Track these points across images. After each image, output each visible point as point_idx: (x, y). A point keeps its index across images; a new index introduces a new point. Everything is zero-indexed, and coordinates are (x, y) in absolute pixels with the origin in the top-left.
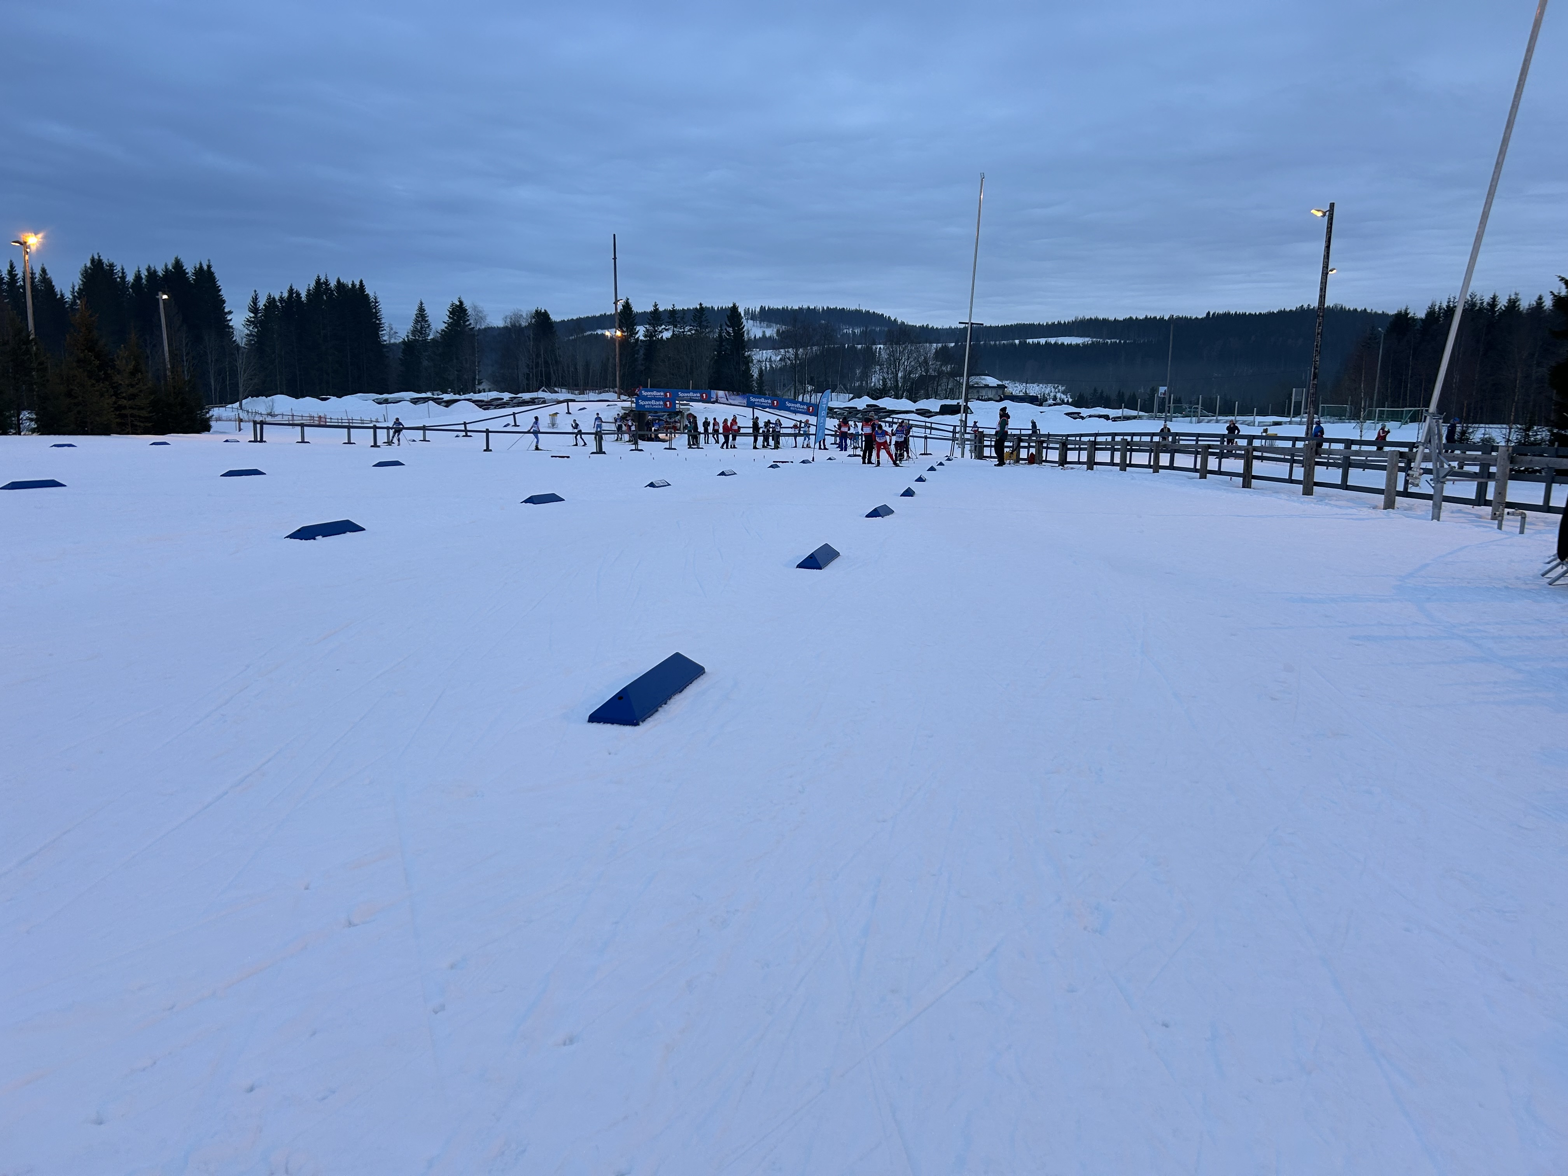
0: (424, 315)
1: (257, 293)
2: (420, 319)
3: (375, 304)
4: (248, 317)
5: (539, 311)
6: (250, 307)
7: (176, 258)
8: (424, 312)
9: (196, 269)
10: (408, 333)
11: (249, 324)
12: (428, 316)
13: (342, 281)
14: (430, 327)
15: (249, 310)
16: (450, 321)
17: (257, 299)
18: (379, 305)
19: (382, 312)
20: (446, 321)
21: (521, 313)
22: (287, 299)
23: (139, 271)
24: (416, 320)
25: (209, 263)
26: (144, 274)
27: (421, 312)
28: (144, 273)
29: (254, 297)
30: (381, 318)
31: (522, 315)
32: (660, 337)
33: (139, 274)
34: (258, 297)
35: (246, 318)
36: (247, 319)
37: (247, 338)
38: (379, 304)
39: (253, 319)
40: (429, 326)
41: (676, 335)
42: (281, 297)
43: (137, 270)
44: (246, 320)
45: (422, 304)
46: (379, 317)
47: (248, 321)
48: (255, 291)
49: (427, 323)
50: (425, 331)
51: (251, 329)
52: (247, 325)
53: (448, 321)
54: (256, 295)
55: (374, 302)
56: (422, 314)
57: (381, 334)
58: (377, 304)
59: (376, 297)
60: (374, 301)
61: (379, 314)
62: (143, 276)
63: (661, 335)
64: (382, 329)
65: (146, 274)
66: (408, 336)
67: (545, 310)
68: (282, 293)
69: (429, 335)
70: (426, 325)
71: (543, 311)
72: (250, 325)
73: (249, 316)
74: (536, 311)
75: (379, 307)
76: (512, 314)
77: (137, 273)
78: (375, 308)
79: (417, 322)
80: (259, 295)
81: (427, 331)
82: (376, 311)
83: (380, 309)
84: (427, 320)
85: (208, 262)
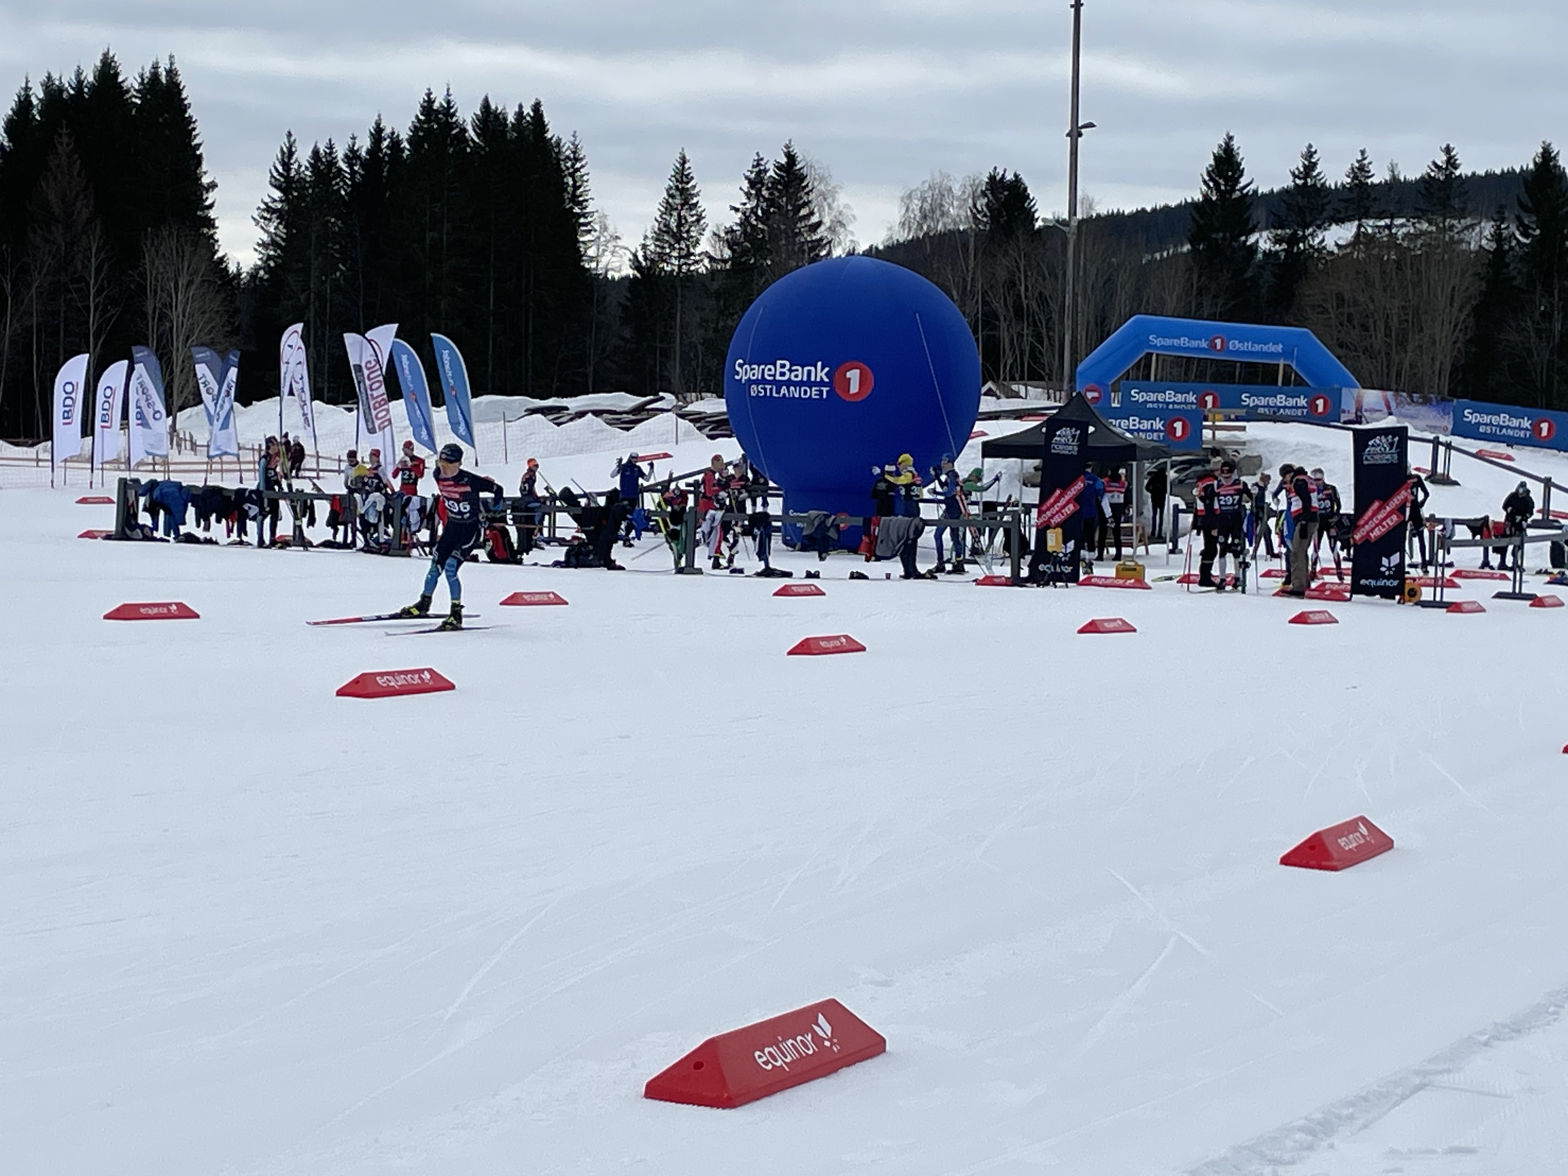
0: (688, 189)
1: (292, 139)
2: (678, 201)
3: (573, 165)
4: (267, 200)
5: (998, 178)
6: (275, 174)
7: (106, 55)
8: (687, 183)
9: (143, 79)
10: (646, 237)
11: (268, 216)
12: (697, 194)
13: (493, 107)
14: (702, 222)
15: (271, 184)
16: (748, 206)
17: (291, 154)
18: (582, 167)
19: (589, 185)
20: (738, 206)
21: (950, 184)
22: (368, 152)
23: (27, 89)
24: (668, 202)
25: (172, 64)
26: (36, 96)
27: (682, 182)
28: (38, 93)
29: (285, 149)
30: (587, 201)
31: (950, 190)
32: (1317, 241)
33: (28, 96)
34: (294, 149)
35: (262, 201)
36: (266, 204)
37: (260, 253)
38: (583, 162)
39: (279, 206)
40: (700, 218)
41: (1366, 234)
42: (352, 150)
43: (24, 85)
44: (263, 206)
45: (684, 161)
46: (581, 199)
47: (268, 209)
48: (289, 135)
49: (694, 212)
50: (688, 232)
51: (272, 230)
52: (265, 219)
53: (745, 204)
54: (291, 146)
55: (570, 160)
56: (683, 188)
57: (584, 242)
58: (578, 165)
59: (576, 147)
60: (572, 156)
61: (581, 190)
62: (35, 102)
63: (1321, 238)
64: (589, 227)
65: (41, 95)
66: (644, 247)
67: (1016, 176)
68: (354, 138)
69: (697, 242)
70: (692, 216)
71: (1009, 177)
72: (270, 220)
73: (269, 196)
74: (992, 178)
75: (583, 171)
76: (927, 185)
77: (23, 93)
78: (572, 175)
79: (669, 208)
80: (297, 144)
81: (692, 234)
82: (575, 182)
83: (585, 178)
84: (696, 205)
85: (168, 62)
